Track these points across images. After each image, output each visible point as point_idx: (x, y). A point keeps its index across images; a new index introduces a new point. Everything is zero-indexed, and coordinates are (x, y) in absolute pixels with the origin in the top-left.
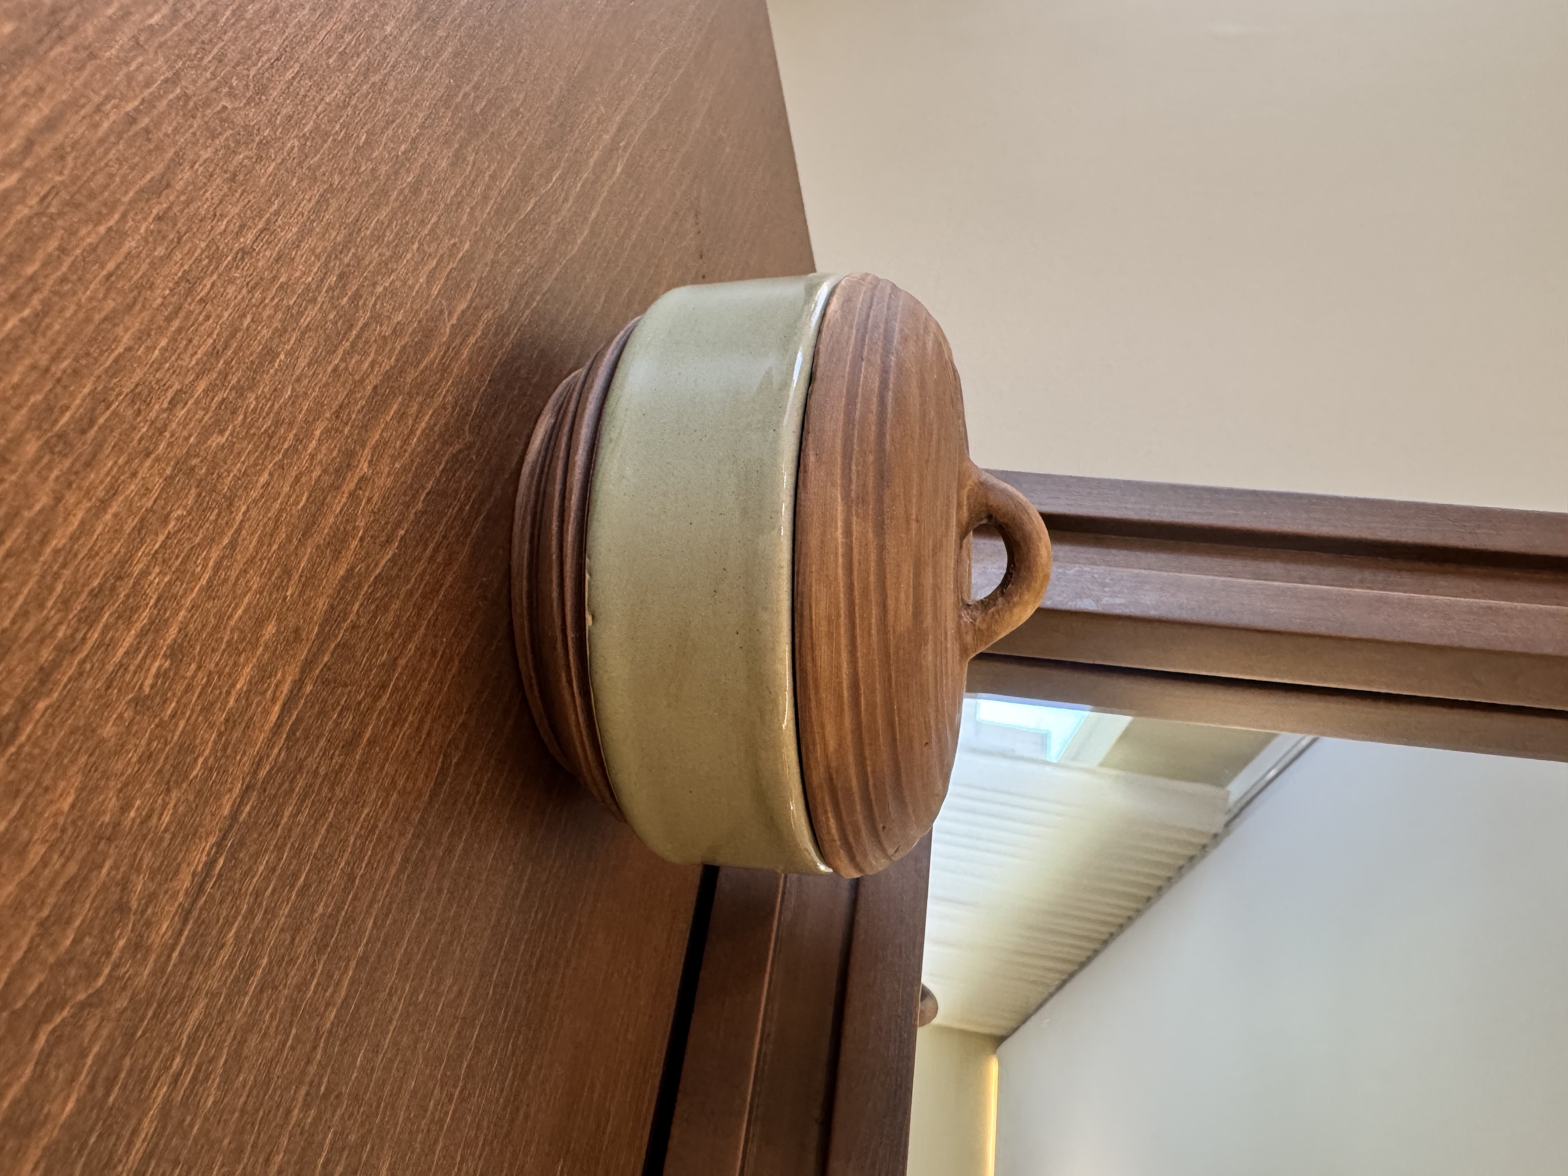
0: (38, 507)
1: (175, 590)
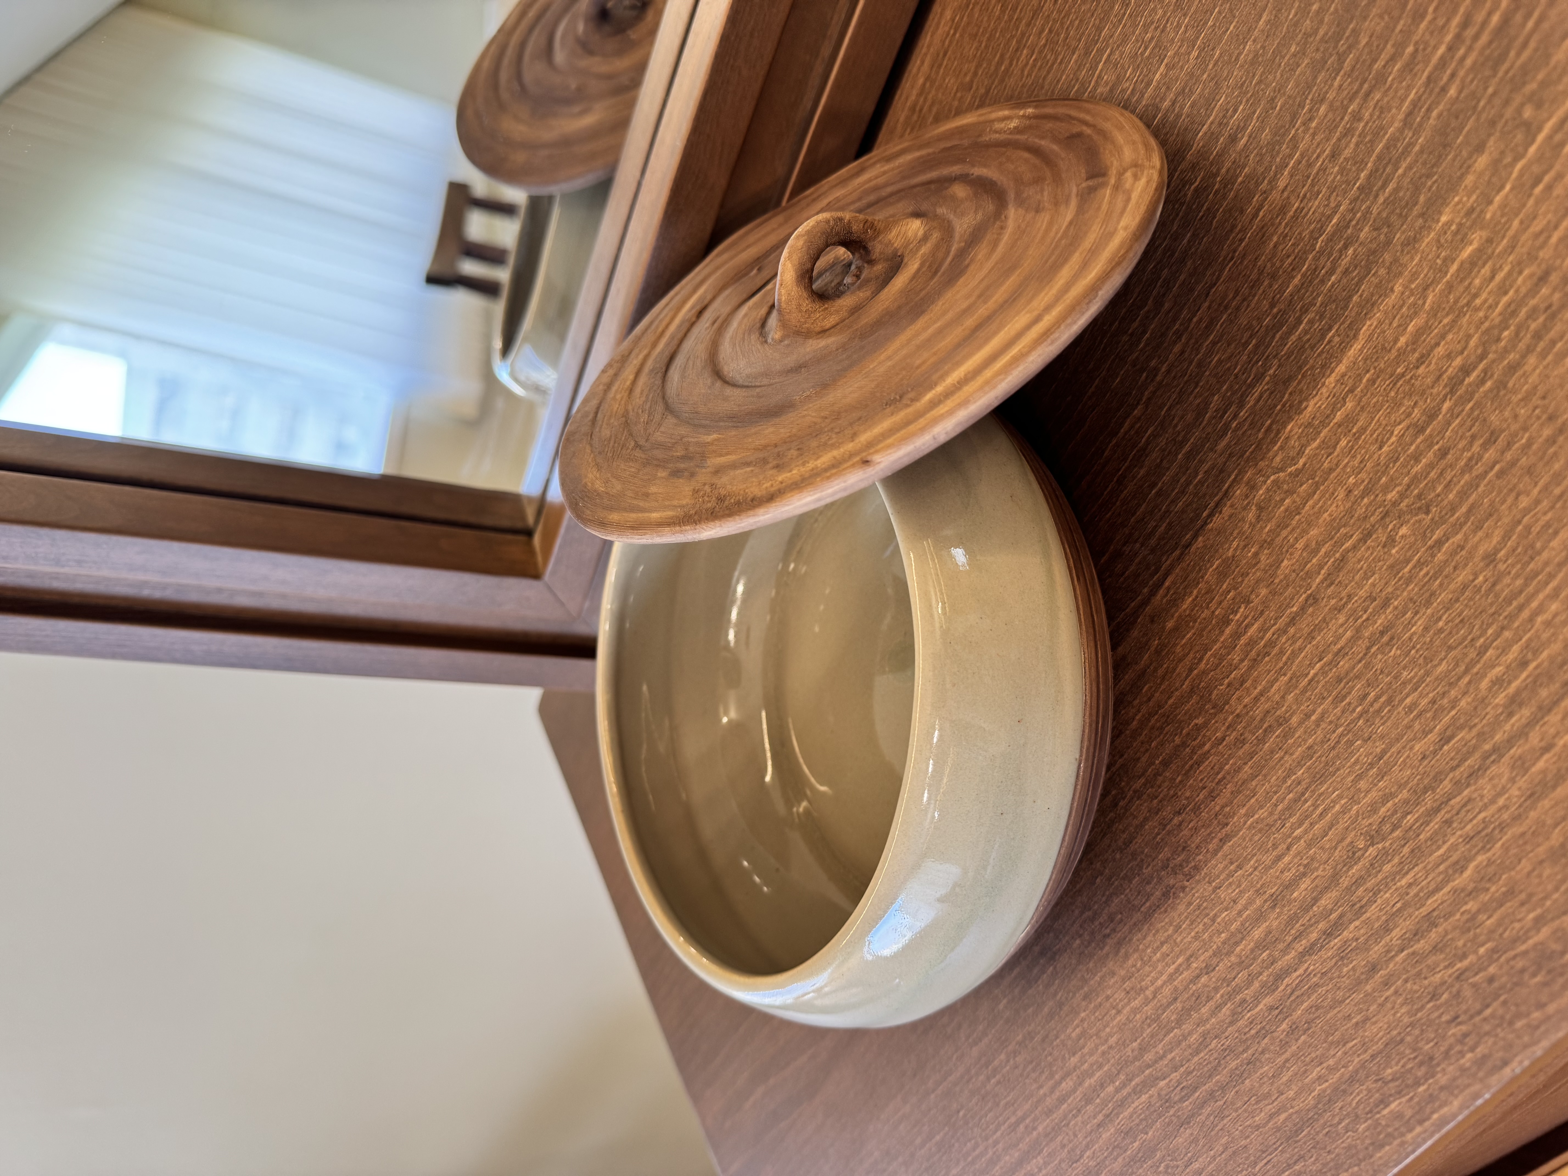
0: (1292, 694)
1: (1226, 651)
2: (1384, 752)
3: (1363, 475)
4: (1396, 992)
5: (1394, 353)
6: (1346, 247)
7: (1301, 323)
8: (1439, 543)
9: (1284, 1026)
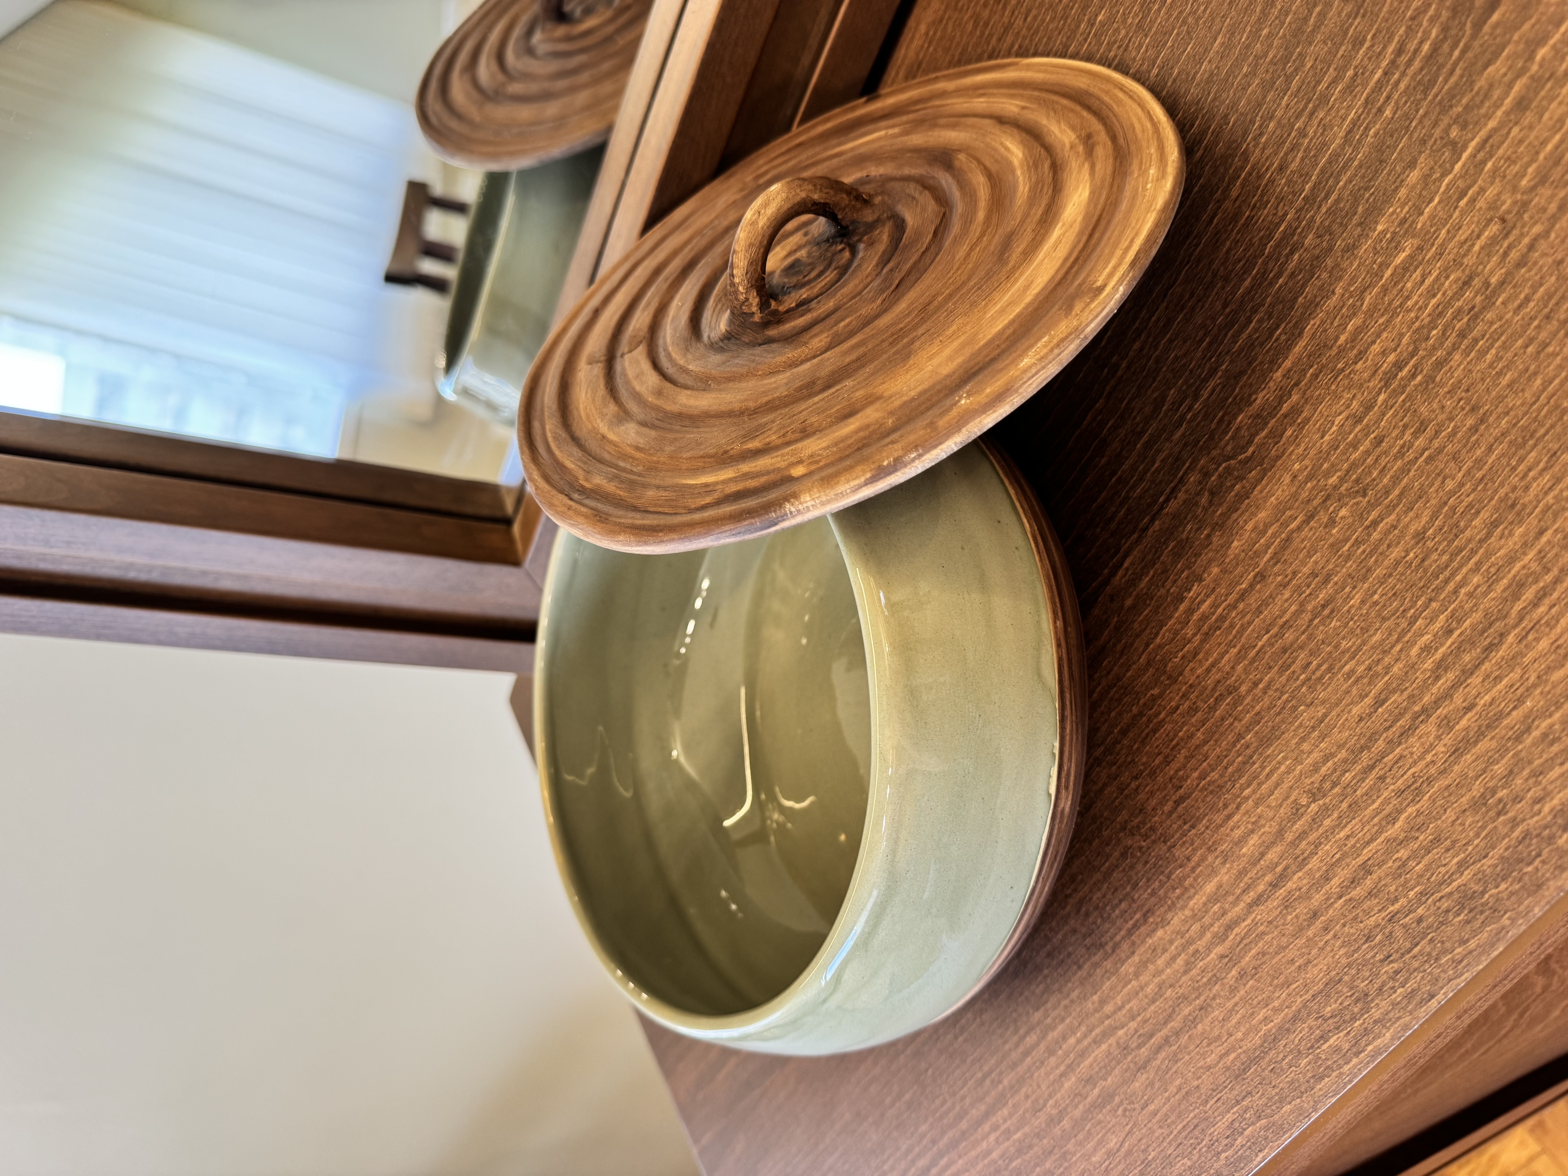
0: (1241, 665)
1: (1181, 625)
2: (1325, 715)
3: (1306, 462)
4: (1335, 936)
5: (1335, 351)
6: (1292, 252)
7: (1251, 322)
8: (1375, 523)
9: (1234, 972)
